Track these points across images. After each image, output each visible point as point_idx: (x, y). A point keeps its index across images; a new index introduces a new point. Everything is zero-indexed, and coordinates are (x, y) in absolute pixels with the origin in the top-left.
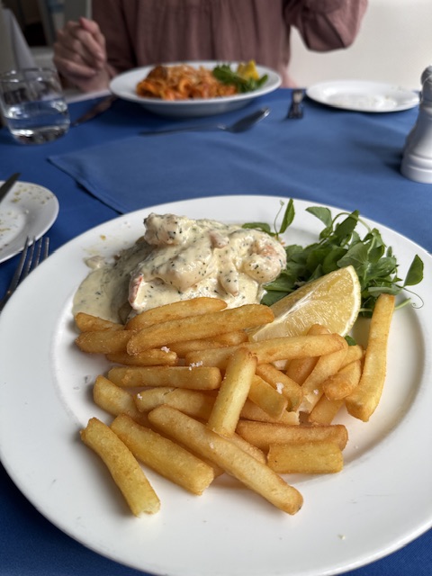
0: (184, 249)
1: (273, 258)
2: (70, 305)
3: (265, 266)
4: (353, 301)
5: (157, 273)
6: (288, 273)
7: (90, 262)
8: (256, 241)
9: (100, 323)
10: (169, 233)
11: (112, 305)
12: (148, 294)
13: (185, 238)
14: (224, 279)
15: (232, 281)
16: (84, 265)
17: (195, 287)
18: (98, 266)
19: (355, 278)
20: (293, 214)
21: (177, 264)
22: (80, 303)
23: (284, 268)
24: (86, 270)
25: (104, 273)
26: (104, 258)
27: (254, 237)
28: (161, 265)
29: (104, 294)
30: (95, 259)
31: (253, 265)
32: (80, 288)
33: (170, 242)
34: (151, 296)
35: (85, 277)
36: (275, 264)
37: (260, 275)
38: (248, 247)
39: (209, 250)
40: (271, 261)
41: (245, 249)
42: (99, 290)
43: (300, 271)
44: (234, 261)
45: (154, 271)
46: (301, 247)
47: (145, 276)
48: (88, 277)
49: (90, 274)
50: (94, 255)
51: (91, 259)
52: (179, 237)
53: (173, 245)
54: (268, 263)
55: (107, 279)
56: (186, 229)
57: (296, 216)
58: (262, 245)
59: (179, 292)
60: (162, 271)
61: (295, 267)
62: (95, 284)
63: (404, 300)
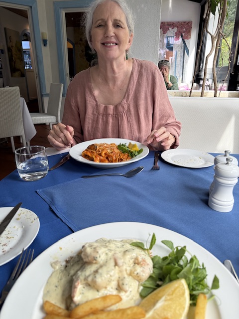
0: (101, 267)
1: (146, 267)
2: (41, 294)
3: (142, 273)
4: (185, 300)
5: (87, 280)
6: (154, 276)
7: (53, 265)
8: (137, 257)
9: (56, 308)
10: (94, 257)
11: (63, 295)
12: (82, 292)
13: (102, 260)
14: (121, 283)
15: (125, 284)
16: (50, 266)
17: (106, 288)
18: (57, 267)
19: (186, 286)
20: (155, 240)
21: (98, 276)
22: (47, 293)
23: (152, 272)
24: (51, 270)
25: (60, 273)
26: (60, 262)
27: (136, 254)
28: (89, 276)
29: (59, 287)
30: (56, 263)
31: (136, 273)
32: (47, 283)
33: (94, 262)
34: (83, 293)
35: (50, 275)
36: (147, 270)
37: (139, 278)
38: (133, 260)
39: (113, 268)
40: (144, 270)
41: (132, 261)
42: (57, 284)
43: (159, 274)
44: (126, 270)
45: (86, 279)
46: (160, 257)
47: (81, 281)
48: (52, 275)
49: (53, 273)
50: (56, 260)
51: (54, 263)
52: (99, 260)
53: (96, 263)
54: (143, 271)
55: (61, 277)
56: (102, 254)
57: (156, 241)
58: (140, 259)
59: (98, 291)
60: (90, 279)
61: (157, 271)
62: (55, 280)
63: (212, 296)
